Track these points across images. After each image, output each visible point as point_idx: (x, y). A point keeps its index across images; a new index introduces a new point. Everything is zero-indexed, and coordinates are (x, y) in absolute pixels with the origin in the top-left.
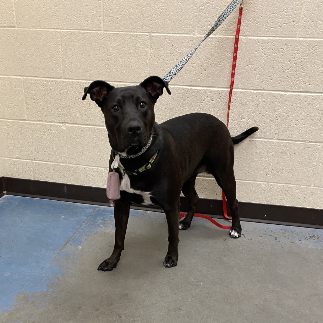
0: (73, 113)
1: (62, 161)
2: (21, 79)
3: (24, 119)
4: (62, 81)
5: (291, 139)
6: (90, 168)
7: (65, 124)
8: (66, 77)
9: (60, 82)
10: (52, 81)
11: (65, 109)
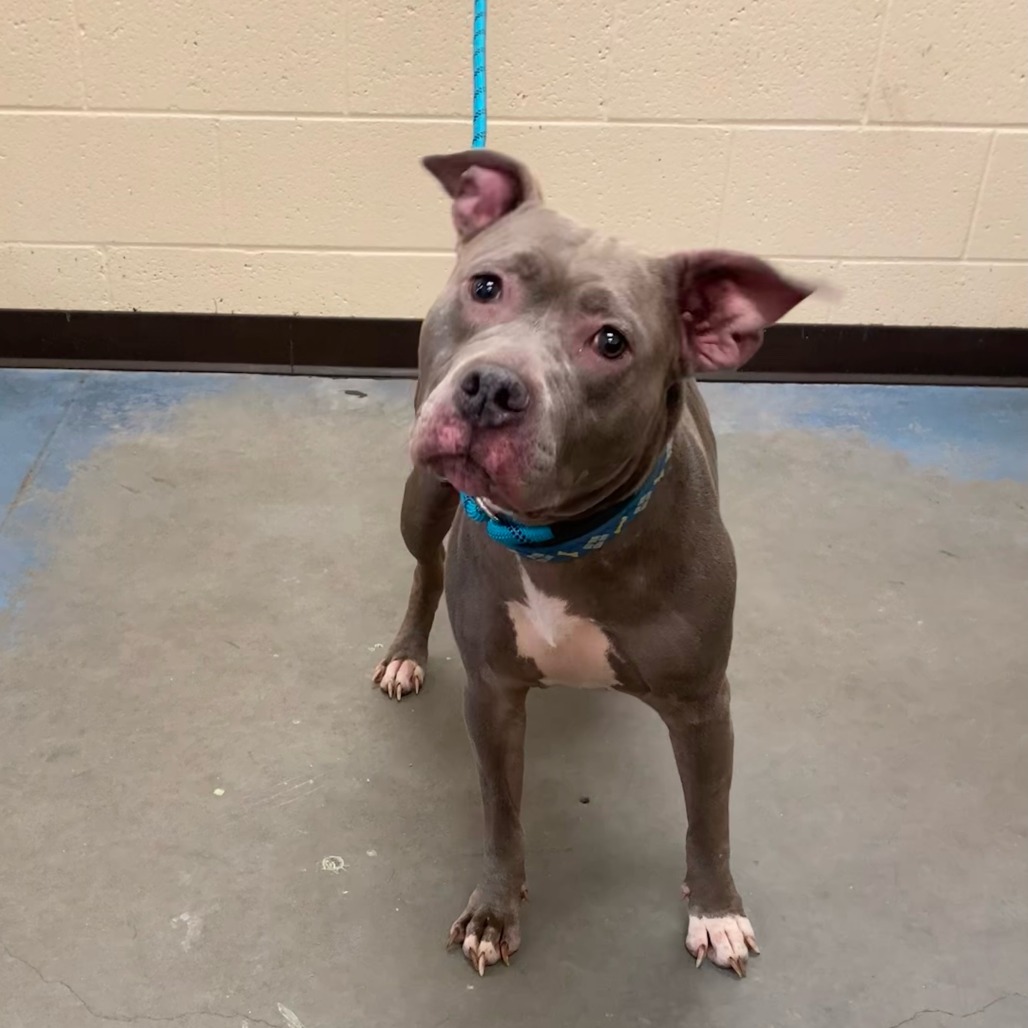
5: (646, 115)
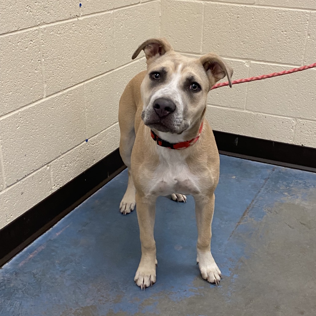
0: (263, 47)
1: (238, 106)
2: (203, 4)
3: (199, 52)
4: (255, 8)
6: (274, 118)
7: (249, 60)
8: (261, 4)
9: (252, 9)
10: (242, 7)
11: (253, 42)
